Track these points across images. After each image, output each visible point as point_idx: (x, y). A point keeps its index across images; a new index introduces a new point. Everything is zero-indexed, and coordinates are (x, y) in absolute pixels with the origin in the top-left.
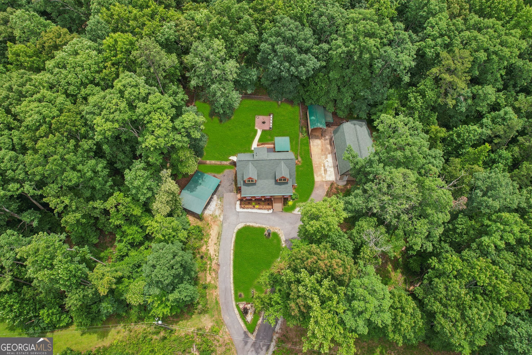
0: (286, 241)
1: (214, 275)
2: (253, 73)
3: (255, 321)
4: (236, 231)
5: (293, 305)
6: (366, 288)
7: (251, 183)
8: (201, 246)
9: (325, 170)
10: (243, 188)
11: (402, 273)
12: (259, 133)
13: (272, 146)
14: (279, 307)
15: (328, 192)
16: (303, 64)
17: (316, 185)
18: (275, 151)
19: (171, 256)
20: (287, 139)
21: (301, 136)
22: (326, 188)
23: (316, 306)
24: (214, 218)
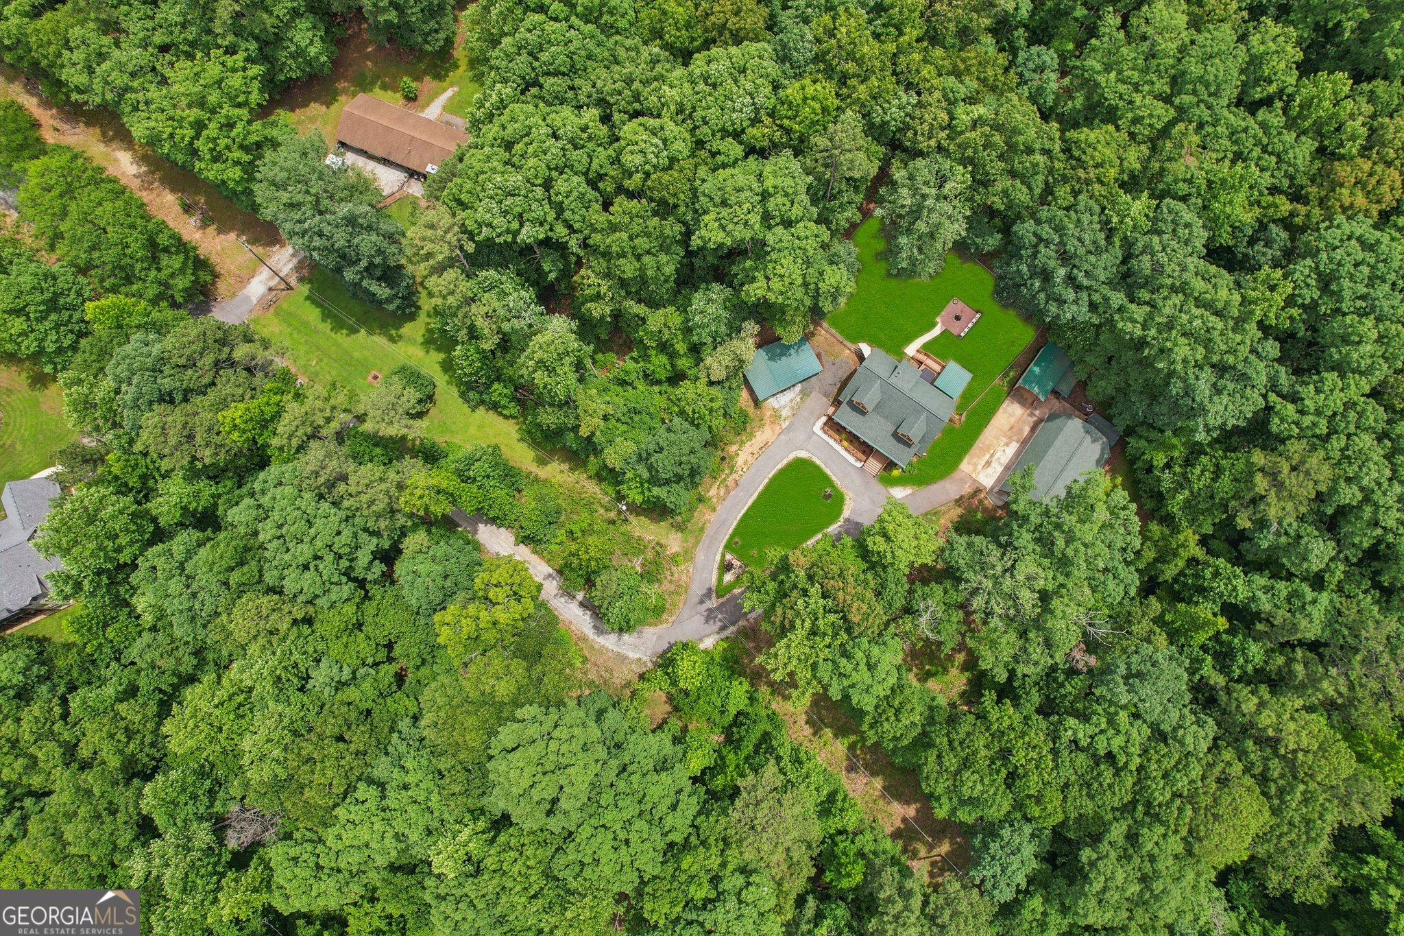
0: (847, 520)
1: (722, 493)
2: (990, 242)
3: (732, 586)
4: (791, 457)
5: (779, 611)
6: (868, 657)
7: (859, 410)
8: (732, 443)
9: (988, 463)
10: (844, 407)
11: (969, 681)
12: (937, 331)
13: (937, 368)
14: (766, 598)
15: (962, 497)
16: (1061, 302)
17: (956, 475)
18: (932, 383)
19: (686, 450)
20: (968, 376)
21: (997, 381)
22: (967, 489)
23: (800, 633)
24: (776, 416)
